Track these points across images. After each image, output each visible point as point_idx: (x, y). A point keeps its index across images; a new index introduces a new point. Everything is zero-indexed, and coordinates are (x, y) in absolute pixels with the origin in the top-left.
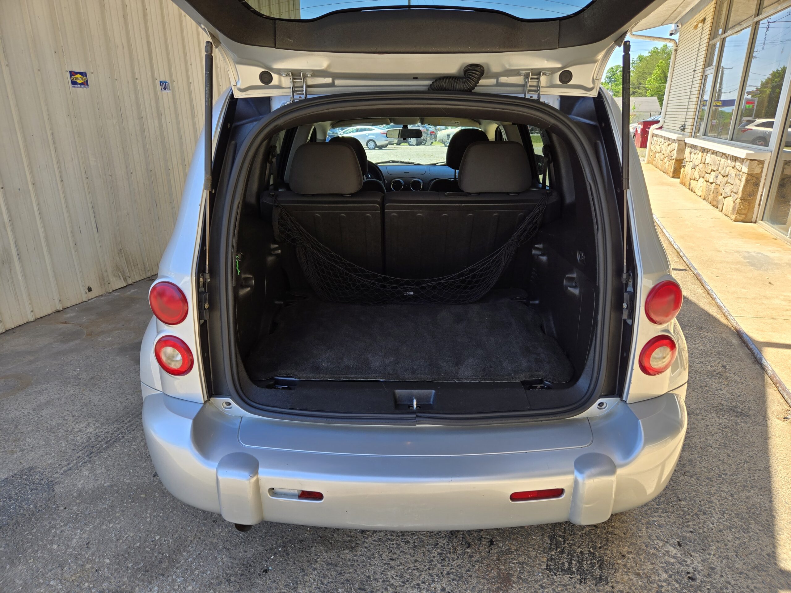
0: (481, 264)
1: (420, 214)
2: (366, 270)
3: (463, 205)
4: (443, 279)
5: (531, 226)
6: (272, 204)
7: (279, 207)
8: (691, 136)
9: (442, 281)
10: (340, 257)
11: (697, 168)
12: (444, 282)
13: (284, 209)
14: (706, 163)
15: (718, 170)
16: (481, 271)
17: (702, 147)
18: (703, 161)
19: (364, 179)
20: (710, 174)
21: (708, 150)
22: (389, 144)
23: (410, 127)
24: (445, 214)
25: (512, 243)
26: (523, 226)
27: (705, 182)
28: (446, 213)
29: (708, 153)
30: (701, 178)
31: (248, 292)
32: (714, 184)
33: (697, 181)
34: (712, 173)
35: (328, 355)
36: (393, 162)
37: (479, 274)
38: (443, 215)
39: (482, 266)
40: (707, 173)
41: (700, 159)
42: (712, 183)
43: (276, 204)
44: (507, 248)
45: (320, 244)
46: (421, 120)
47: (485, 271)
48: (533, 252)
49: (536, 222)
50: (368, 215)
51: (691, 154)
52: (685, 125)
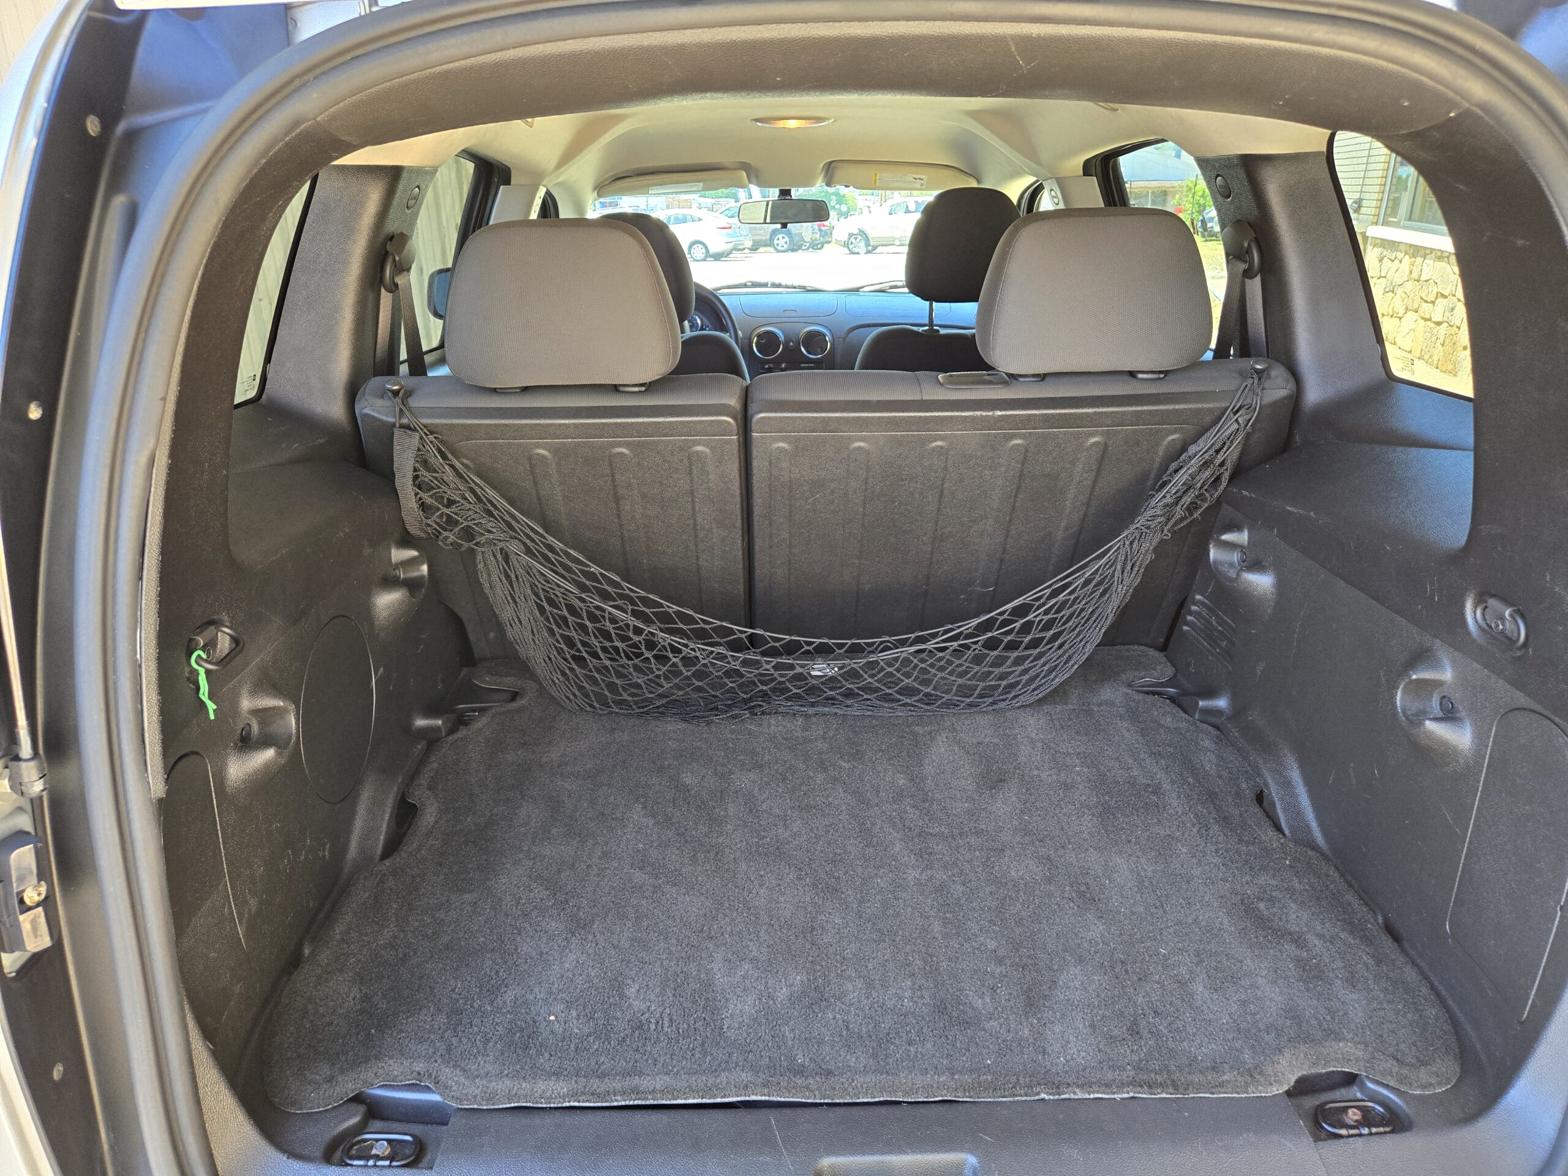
0: (1049, 591)
1: (862, 444)
2: (697, 616)
3: (999, 413)
4: (934, 636)
5: (1207, 474)
6: (392, 420)
7: (415, 430)
8: (1376, 224)
9: (930, 645)
10: (617, 579)
11: (1400, 291)
12: (937, 649)
13: (431, 437)
14: (1423, 278)
15: (1454, 295)
16: (1046, 612)
17: (1411, 245)
18: (1415, 275)
19: (683, 331)
20: (1433, 303)
21: (1428, 252)
22: (735, 250)
23: (797, 193)
24: (939, 443)
25: (1148, 528)
26: (1182, 477)
27: (1422, 322)
28: (942, 438)
29: (1428, 257)
30: (1410, 313)
31: (267, 766)
32: (1445, 325)
33: (1400, 318)
34: (1440, 300)
35: (569, 962)
36: (755, 285)
37: (1041, 620)
38: (934, 444)
39: (1049, 598)
40: (1426, 302)
41: (1408, 272)
42: (1439, 324)
43: (405, 421)
44: (1131, 543)
45: (551, 539)
46: (826, 176)
47: (1057, 612)
48: (1213, 553)
49: (1222, 464)
50: (699, 448)
51: (1381, 260)
52: (1361, 200)
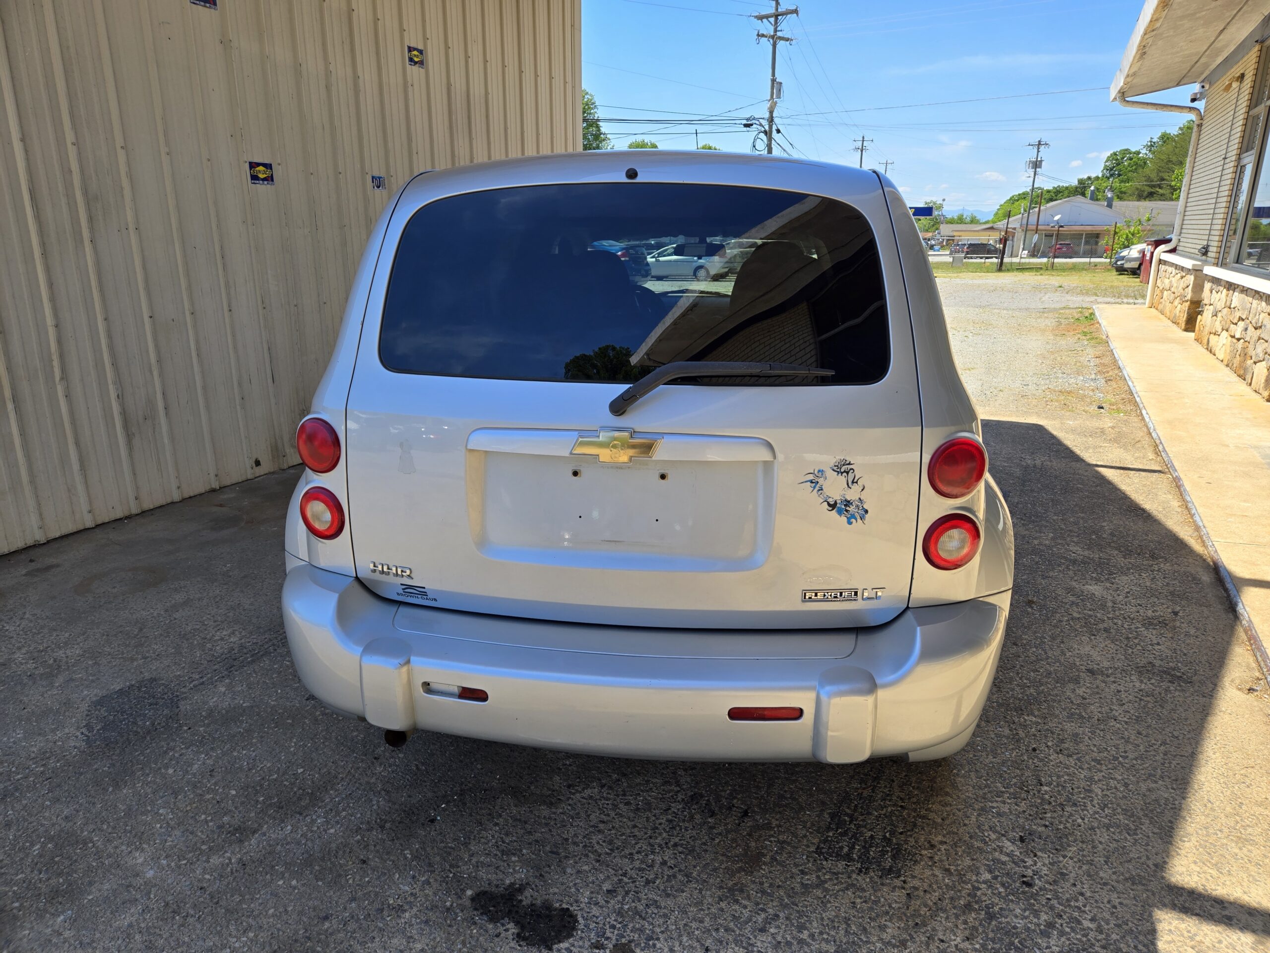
8: (1214, 264)
11: (1220, 315)
14: (1232, 306)
15: (1248, 319)
17: (1228, 282)
18: (1228, 304)
20: (1236, 324)
21: (1236, 286)
27: (1230, 338)
29: (1236, 290)
30: (1224, 331)
32: (1242, 341)
33: (1219, 335)
34: (1240, 322)
40: (1233, 324)
41: (1225, 301)
42: (1239, 340)
51: (1211, 292)
52: (1208, 246)
